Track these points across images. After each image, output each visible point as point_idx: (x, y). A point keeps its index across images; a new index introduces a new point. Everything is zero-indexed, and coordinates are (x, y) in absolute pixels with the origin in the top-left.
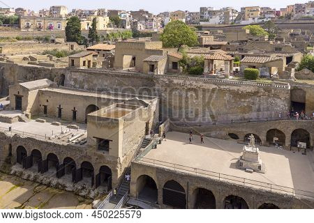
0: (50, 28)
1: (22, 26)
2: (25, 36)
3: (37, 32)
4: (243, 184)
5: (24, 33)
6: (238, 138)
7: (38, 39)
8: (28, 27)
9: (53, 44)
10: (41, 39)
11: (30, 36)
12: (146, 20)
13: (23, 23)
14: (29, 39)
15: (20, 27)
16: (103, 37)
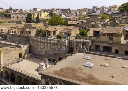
0: (22, 17)
1: (11, 17)
2: (12, 21)
3: (17, 19)
4: (28, 75)
5: (12, 20)
6: (50, 61)
7: (17, 22)
8: (13, 17)
9: (20, 24)
10: (18, 22)
11: (14, 21)
12: (68, 13)
13: (12, 16)
14: (13, 22)
15: (10, 17)
16: (43, 21)
